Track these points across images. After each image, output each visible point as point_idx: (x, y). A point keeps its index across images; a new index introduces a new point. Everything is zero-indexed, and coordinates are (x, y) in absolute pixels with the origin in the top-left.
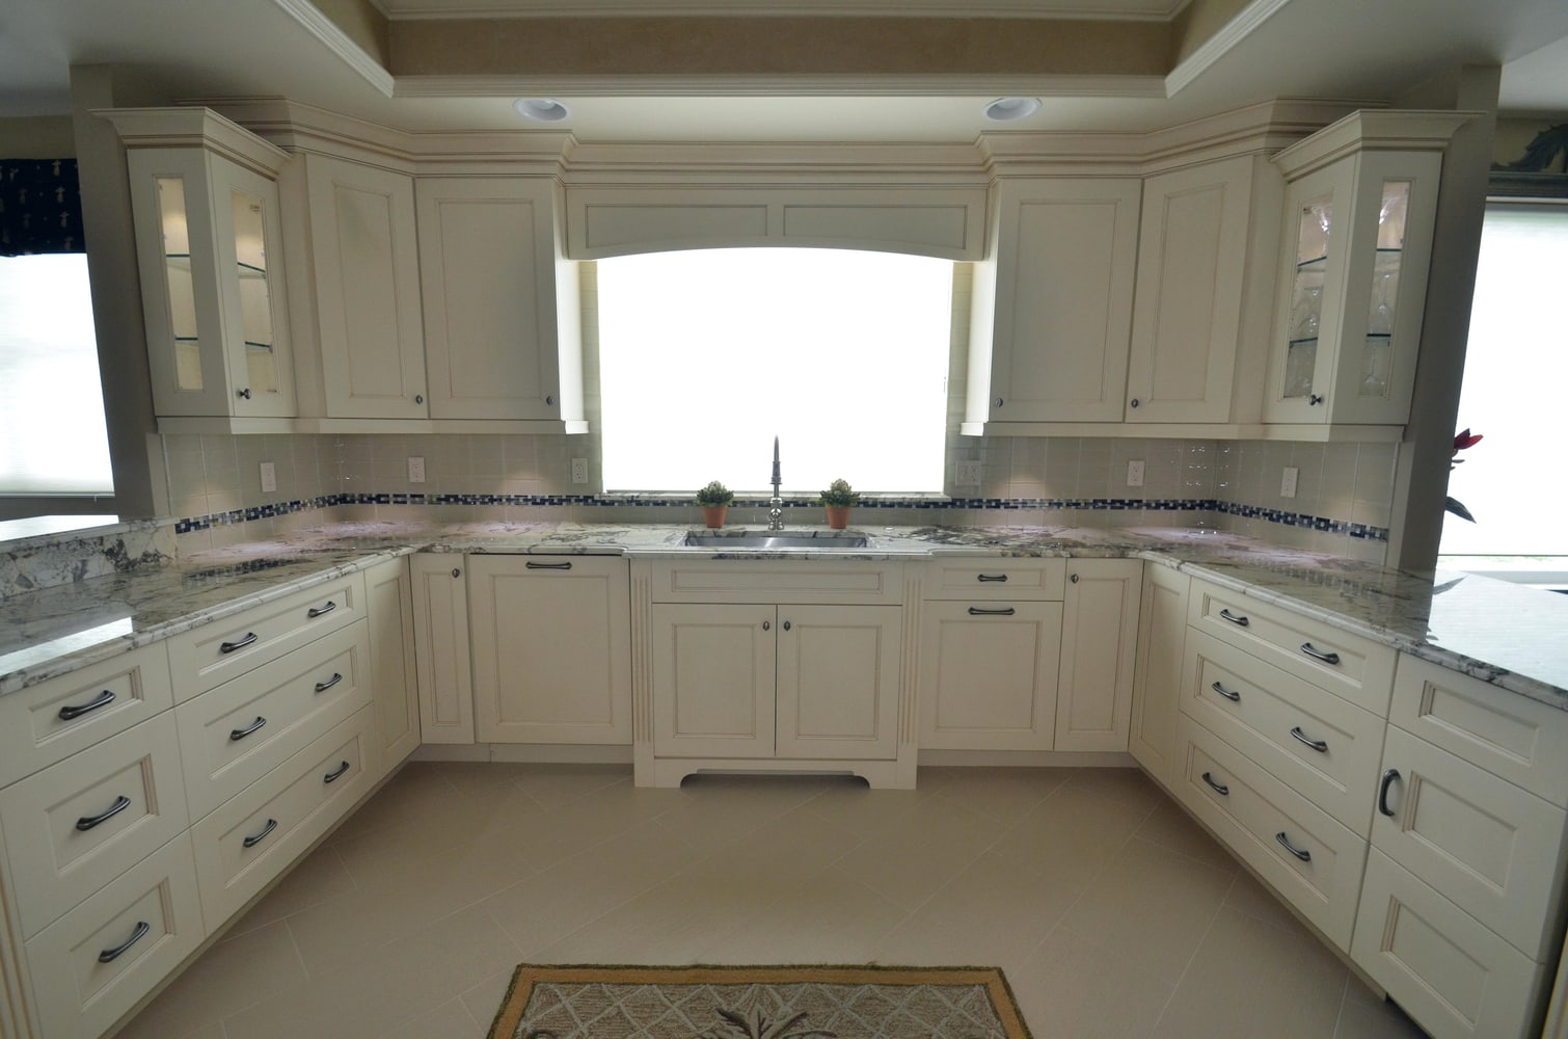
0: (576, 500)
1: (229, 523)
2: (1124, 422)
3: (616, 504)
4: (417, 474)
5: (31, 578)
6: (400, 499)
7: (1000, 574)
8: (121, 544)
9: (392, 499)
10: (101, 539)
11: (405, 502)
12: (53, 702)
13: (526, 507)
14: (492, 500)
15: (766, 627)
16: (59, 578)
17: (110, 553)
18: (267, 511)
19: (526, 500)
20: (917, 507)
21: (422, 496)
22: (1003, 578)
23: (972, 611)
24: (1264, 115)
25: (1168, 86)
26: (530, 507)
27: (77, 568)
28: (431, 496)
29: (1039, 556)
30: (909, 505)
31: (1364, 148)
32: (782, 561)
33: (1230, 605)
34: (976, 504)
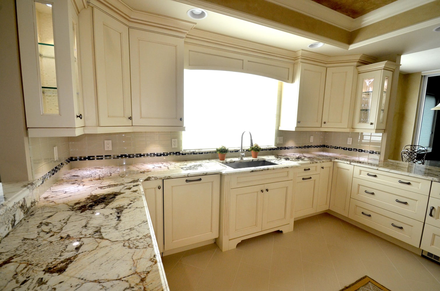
0: (173, 154)
2: (321, 127)
3: (187, 154)
4: (108, 147)
6: (100, 158)
8: (24, 201)
9: (96, 158)
11: (102, 159)
13: (154, 157)
14: (141, 155)
15: (262, 191)
17: (22, 206)
18: (56, 169)
19: (154, 155)
20: (269, 150)
21: (110, 156)
22: (309, 169)
23: (303, 179)
24: (358, 58)
25: (350, 47)
26: (156, 157)
28: (114, 155)
29: (317, 163)
30: (267, 150)
31: (384, 69)
32: (268, 171)
33: (369, 172)
34: (281, 148)
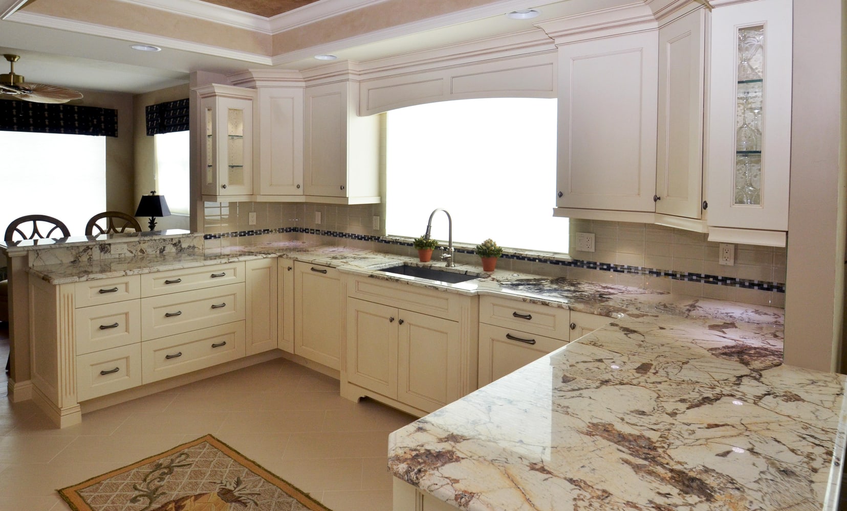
0: (375, 239)
1: (230, 237)
3: (391, 243)
4: (318, 220)
5: (145, 251)
7: (528, 314)
8: (179, 242)
10: (172, 239)
11: (314, 233)
12: (98, 287)
13: (355, 240)
15: (392, 320)
16: (155, 252)
17: (175, 245)
18: (251, 233)
22: (529, 318)
23: (509, 336)
27: (161, 249)
28: (322, 231)
34: (592, 265)
